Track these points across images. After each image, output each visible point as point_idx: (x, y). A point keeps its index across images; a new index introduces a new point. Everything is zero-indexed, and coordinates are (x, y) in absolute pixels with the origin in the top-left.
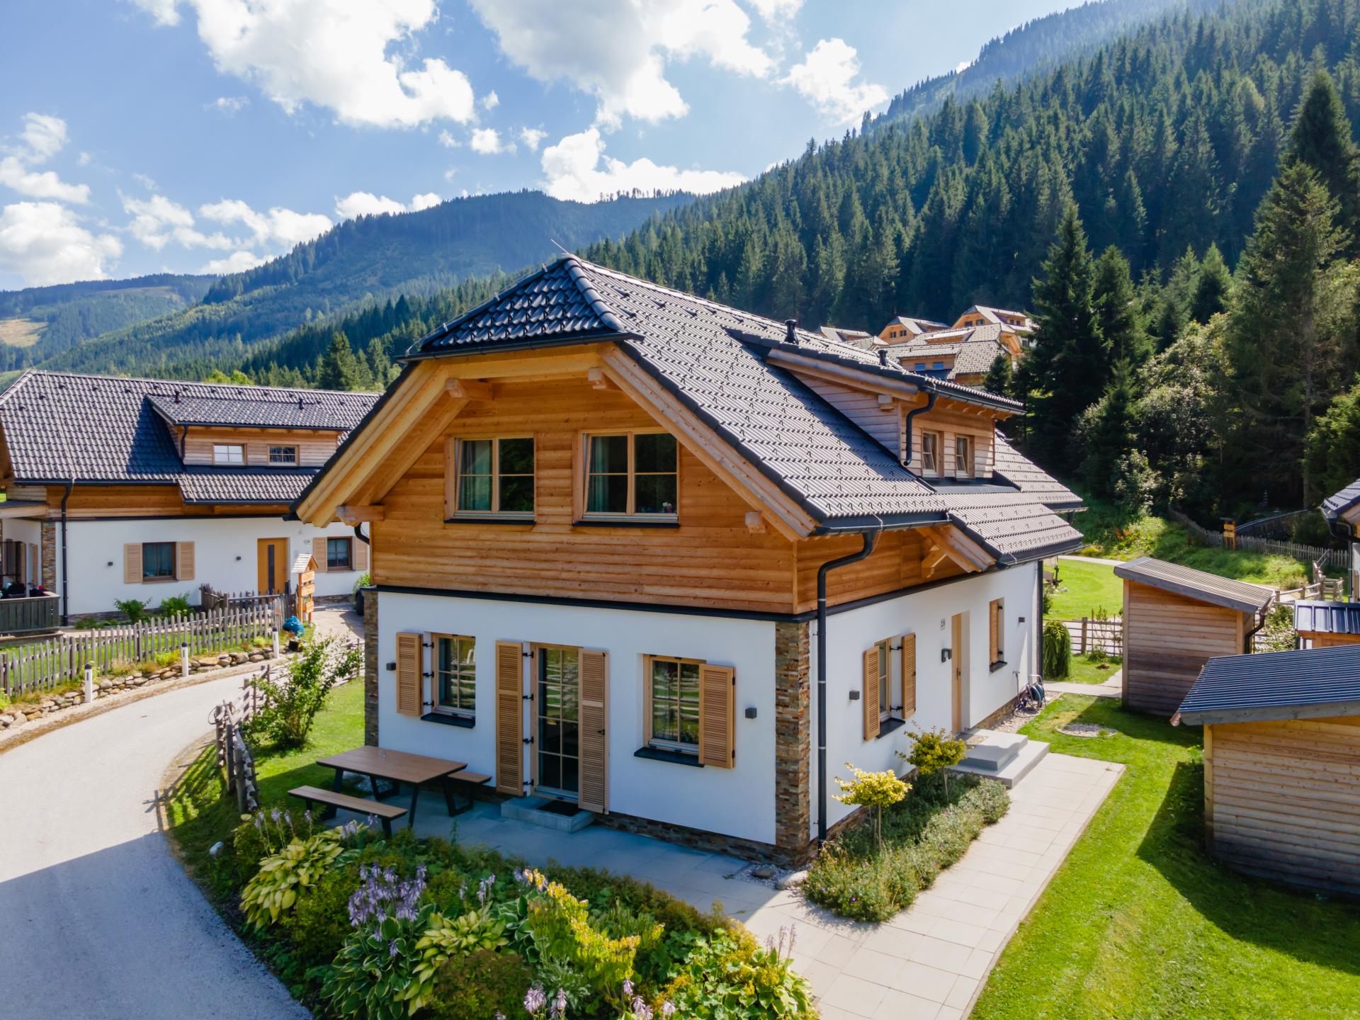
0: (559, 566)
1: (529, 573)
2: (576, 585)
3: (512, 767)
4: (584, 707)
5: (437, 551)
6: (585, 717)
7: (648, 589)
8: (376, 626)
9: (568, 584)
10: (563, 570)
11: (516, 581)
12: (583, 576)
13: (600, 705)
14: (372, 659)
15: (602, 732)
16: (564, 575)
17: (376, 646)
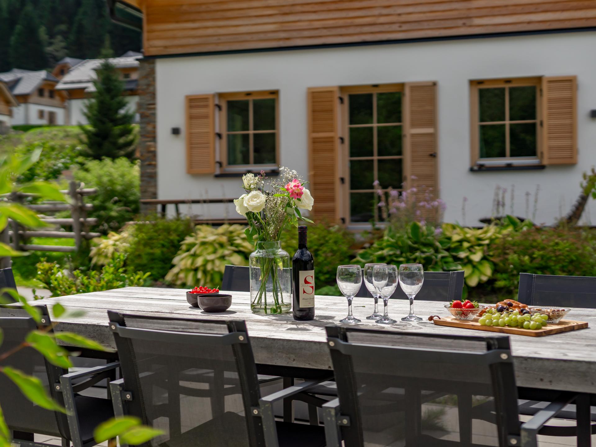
0: (376, 12)
1: (341, 22)
2: (395, 27)
3: (330, 205)
4: (413, 135)
5: (229, 14)
6: (413, 145)
7: (477, 21)
8: (153, 95)
9: (386, 28)
10: (381, 15)
11: (325, 32)
12: (403, 18)
13: (430, 130)
14: (149, 128)
15: (433, 156)
16: (382, 20)
17: (154, 115)
